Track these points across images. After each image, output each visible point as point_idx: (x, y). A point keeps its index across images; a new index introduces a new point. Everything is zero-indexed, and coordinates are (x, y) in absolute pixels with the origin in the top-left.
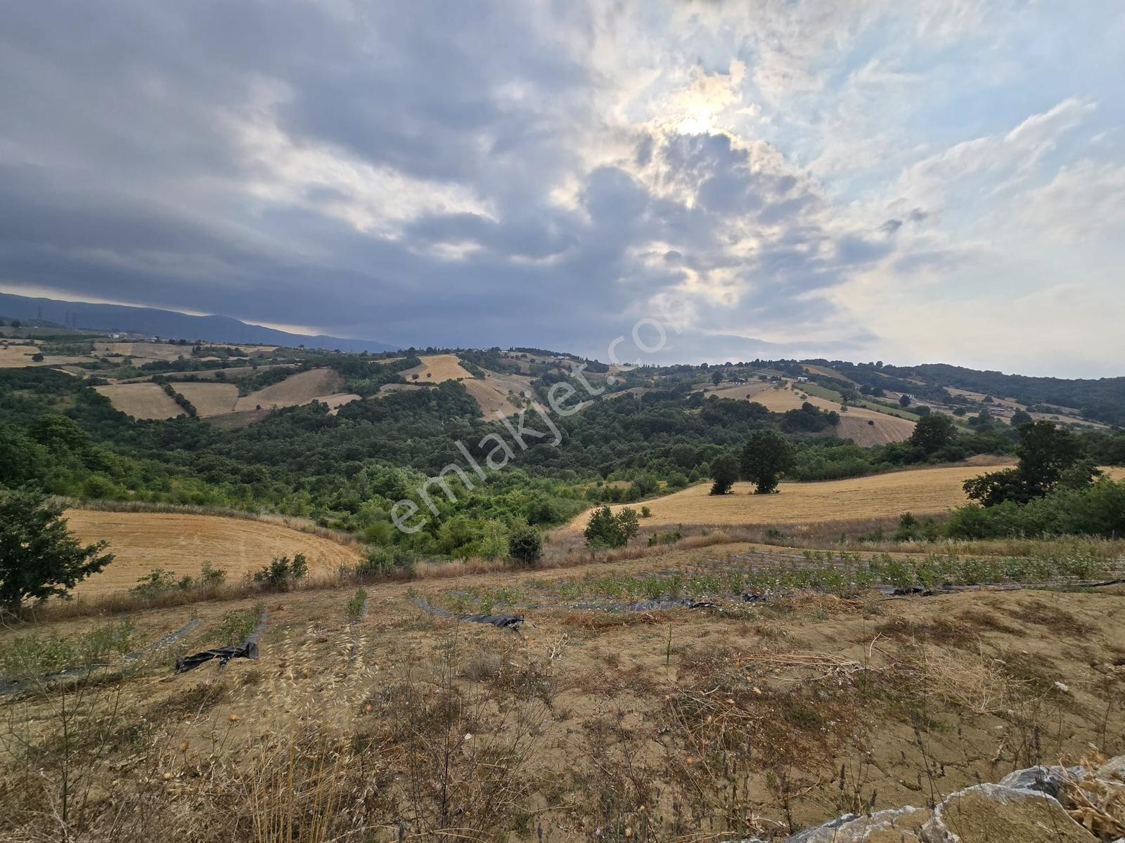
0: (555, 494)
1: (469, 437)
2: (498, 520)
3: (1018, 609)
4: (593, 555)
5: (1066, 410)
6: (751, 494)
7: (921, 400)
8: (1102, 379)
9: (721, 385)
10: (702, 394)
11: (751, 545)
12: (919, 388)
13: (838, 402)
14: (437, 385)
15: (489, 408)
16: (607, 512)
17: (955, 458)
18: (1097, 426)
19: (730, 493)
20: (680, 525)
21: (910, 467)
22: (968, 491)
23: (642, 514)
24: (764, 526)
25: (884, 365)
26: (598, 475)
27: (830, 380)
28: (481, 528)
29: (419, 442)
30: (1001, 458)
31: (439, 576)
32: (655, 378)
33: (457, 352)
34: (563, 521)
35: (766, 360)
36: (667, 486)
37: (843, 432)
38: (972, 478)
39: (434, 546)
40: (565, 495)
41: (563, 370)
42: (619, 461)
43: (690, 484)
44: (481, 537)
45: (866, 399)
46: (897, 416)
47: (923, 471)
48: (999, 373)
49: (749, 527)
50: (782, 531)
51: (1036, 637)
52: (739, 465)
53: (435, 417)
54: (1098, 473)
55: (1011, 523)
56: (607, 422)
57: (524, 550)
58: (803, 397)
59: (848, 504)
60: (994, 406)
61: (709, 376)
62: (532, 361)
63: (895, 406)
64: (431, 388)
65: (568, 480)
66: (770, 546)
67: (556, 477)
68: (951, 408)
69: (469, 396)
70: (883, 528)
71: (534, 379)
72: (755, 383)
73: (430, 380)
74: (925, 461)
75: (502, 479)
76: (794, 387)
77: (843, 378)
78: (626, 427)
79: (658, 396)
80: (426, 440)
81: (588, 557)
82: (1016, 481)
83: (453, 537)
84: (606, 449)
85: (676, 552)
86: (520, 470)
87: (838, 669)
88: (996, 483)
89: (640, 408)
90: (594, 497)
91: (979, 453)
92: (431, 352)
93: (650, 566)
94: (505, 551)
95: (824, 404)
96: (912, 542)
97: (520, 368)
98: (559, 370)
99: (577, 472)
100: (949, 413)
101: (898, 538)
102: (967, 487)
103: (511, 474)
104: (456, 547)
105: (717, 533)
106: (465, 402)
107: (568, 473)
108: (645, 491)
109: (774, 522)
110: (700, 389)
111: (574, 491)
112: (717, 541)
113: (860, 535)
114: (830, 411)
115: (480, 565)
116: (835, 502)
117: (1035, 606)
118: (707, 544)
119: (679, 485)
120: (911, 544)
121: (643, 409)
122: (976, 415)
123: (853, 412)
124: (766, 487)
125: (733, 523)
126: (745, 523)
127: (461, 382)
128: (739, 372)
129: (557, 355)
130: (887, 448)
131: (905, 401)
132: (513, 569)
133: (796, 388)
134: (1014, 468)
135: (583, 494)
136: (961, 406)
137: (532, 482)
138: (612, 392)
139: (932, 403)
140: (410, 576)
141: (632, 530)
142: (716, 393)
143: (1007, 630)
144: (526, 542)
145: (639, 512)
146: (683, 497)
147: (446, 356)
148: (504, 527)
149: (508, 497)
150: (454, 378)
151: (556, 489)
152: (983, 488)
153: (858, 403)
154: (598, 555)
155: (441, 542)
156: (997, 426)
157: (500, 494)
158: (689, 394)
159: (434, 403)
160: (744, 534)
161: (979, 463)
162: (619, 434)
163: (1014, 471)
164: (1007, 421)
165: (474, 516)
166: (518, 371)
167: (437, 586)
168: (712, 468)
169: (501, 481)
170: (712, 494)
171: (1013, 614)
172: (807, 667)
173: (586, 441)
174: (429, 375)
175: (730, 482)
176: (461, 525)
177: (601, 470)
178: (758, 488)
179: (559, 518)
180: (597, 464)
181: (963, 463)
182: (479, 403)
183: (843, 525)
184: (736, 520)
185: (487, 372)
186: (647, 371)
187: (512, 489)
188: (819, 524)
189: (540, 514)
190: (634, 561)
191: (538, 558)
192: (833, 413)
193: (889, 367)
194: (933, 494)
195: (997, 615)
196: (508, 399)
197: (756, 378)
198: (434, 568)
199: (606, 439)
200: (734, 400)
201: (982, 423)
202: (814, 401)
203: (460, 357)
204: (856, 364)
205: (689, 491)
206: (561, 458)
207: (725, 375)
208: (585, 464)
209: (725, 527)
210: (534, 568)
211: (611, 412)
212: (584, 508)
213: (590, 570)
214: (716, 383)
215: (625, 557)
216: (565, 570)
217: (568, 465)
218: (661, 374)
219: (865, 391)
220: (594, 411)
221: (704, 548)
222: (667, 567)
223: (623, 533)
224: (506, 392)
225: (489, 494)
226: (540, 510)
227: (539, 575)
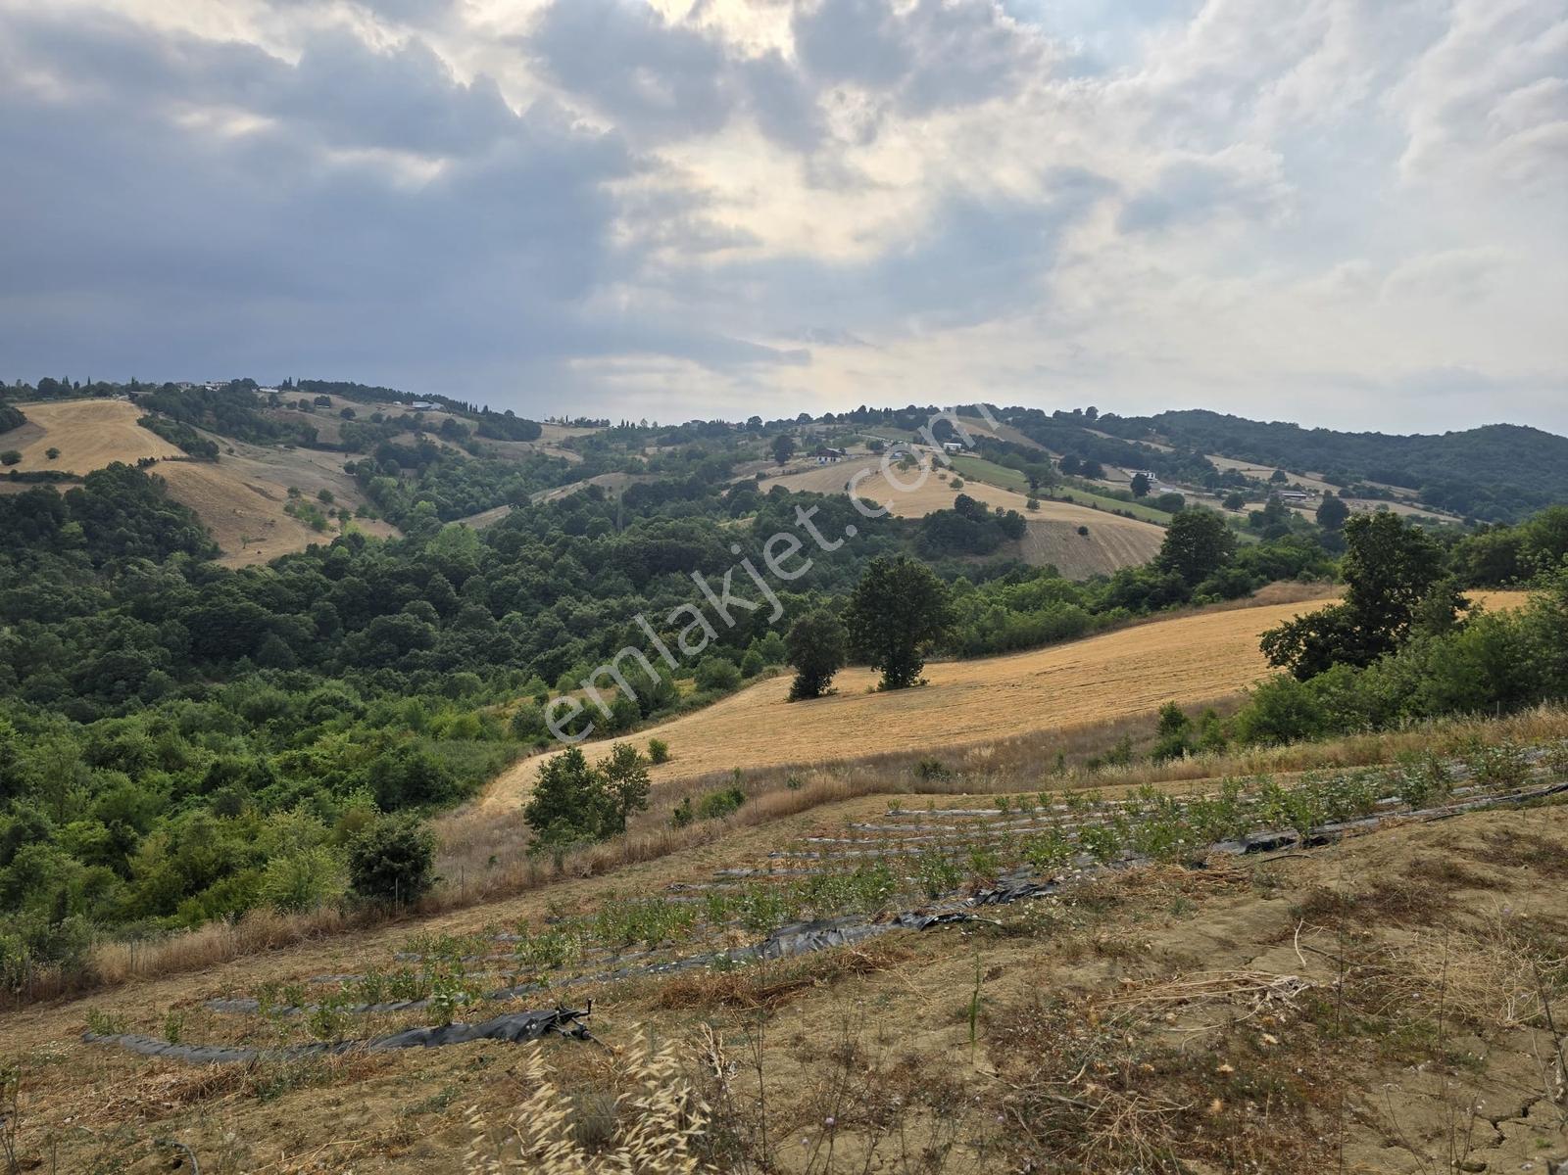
0: (436, 733)
1: (187, 611)
2: (299, 810)
3: (1484, 846)
4: (559, 863)
5: (1399, 491)
6: (871, 691)
7: (1167, 480)
8: (1449, 433)
9: (792, 464)
10: (752, 486)
11: (891, 798)
12: (1162, 458)
13: (1021, 492)
14: (79, 480)
15: (239, 534)
16: (575, 761)
17: (1235, 592)
18: (1445, 519)
19: (831, 693)
20: (737, 773)
21: (1158, 614)
22: (1270, 653)
23: (647, 756)
24: (908, 757)
25: (1100, 415)
26: (536, 680)
27: (1004, 447)
28: (251, 837)
29: (35, 634)
30: (1309, 586)
31: (165, 971)
32: (650, 451)
33: (132, 391)
34: (464, 795)
35: (879, 406)
36: (699, 690)
37: (1034, 554)
38: (1274, 628)
39: (126, 898)
40: (461, 732)
41: (430, 436)
42: (581, 644)
43: (745, 682)
44: (259, 859)
45: (1071, 484)
46: (1129, 515)
47: (1184, 620)
48: (1294, 426)
49: (879, 761)
50: (946, 763)
51: (1528, 888)
52: (845, 633)
53: (82, 565)
54: (1463, 604)
55: (1346, 705)
56: (547, 555)
57: (389, 875)
58: (956, 485)
59: (1060, 697)
60: (1288, 488)
61: (764, 446)
62: (347, 414)
63: (1122, 497)
64: (62, 489)
65: (462, 697)
66: (927, 797)
67: (430, 692)
68: (1218, 496)
69: (175, 506)
70: (1133, 738)
71: (356, 459)
72: (860, 457)
73: (59, 466)
74: (1185, 601)
75: (290, 709)
76: (937, 463)
77: (1028, 443)
78: (592, 563)
79: (659, 494)
80: (60, 627)
81: (547, 868)
82: (1345, 628)
83: (180, 868)
84: (547, 617)
85: (738, 832)
86: (334, 682)
87: (1269, 996)
88: (1312, 634)
89: (620, 522)
90: (531, 731)
91: (1274, 580)
92: (50, 390)
93: (689, 870)
94: (337, 884)
95: (997, 497)
96: (1187, 758)
97: (315, 432)
98: (419, 435)
99: (483, 676)
100: (1217, 506)
101: (1160, 755)
102: (1266, 646)
103: (313, 695)
104: (189, 892)
105: (821, 780)
106: (167, 522)
107: (462, 679)
108: (651, 705)
109: (925, 746)
110: (749, 473)
111: (483, 720)
112: (823, 799)
113: (1090, 756)
114: (1006, 510)
115: (279, 925)
116: (1036, 693)
117: (1505, 838)
118: (803, 807)
119: (721, 686)
120: (1187, 762)
121: (627, 523)
122: (1261, 507)
123: (1051, 511)
124: (900, 675)
125: (845, 756)
126: (870, 753)
127: (149, 472)
128: (828, 435)
129: (410, 398)
130: (1117, 580)
131: (1141, 486)
132: (368, 924)
133: (941, 465)
134: (1340, 603)
135: (505, 726)
136: (1235, 488)
137: (372, 708)
138: (553, 486)
139: (1187, 488)
140: (85, 984)
141: (635, 796)
142: (783, 482)
143: (1483, 884)
144: (397, 854)
145: (644, 753)
146: (733, 710)
147: (99, 401)
148: (316, 826)
149: (314, 752)
150: (130, 460)
151: (436, 720)
152: (1293, 645)
153: (1058, 493)
154: (571, 860)
155: (144, 886)
156: (1295, 527)
157: (290, 747)
158: (727, 486)
159: (74, 527)
160: (873, 777)
161: (1276, 598)
162: (576, 581)
163: (1340, 608)
164: (1311, 516)
165: (230, 808)
166: (310, 440)
167: (165, 998)
168: (791, 642)
169: (289, 715)
170: (792, 699)
171: (1481, 856)
172: (1214, 1002)
173: (500, 603)
174: (52, 454)
175: (829, 670)
176: (200, 832)
177: (541, 665)
178: (887, 677)
179: (454, 787)
180: (531, 652)
181: (1249, 601)
182: (209, 523)
183: (1056, 736)
184: (852, 748)
185: (224, 443)
186: (632, 435)
187: (322, 732)
188: (1013, 741)
189: (406, 784)
190: (653, 864)
191: (428, 887)
192: (1012, 513)
193: (1109, 417)
194: (1207, 664)
195: (1458, 860)
196: (288, 510)
197: (861, 448)
198: (148, 953)
199: (547, 595)
200: (821, 495)
201: (1271, 523)
202: (977, 492)
203: (142, 403)
204: (1049, 414)
205: (746, 697)
206: (438, 647)
207: (798, 441)
208: (499, 655)
209: (832, 766)
210: (420, 913)
211: (554, 531)
212: (511, 760)
213: (556, 899)
214: (781, 460)
215: (632, 857)
216: (496, 907)
217: (458, 661)
218: (663, 443)
219: (1068, 467)
220: (513, 530)
221: (798, 817)
222: (726, 866)
223: (615, 804)
224: (281, 492)
225: (259, 750)
226: (403, 774)
227: (434, 928)
